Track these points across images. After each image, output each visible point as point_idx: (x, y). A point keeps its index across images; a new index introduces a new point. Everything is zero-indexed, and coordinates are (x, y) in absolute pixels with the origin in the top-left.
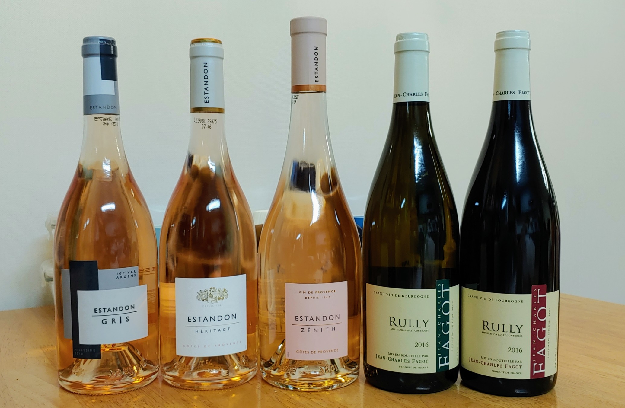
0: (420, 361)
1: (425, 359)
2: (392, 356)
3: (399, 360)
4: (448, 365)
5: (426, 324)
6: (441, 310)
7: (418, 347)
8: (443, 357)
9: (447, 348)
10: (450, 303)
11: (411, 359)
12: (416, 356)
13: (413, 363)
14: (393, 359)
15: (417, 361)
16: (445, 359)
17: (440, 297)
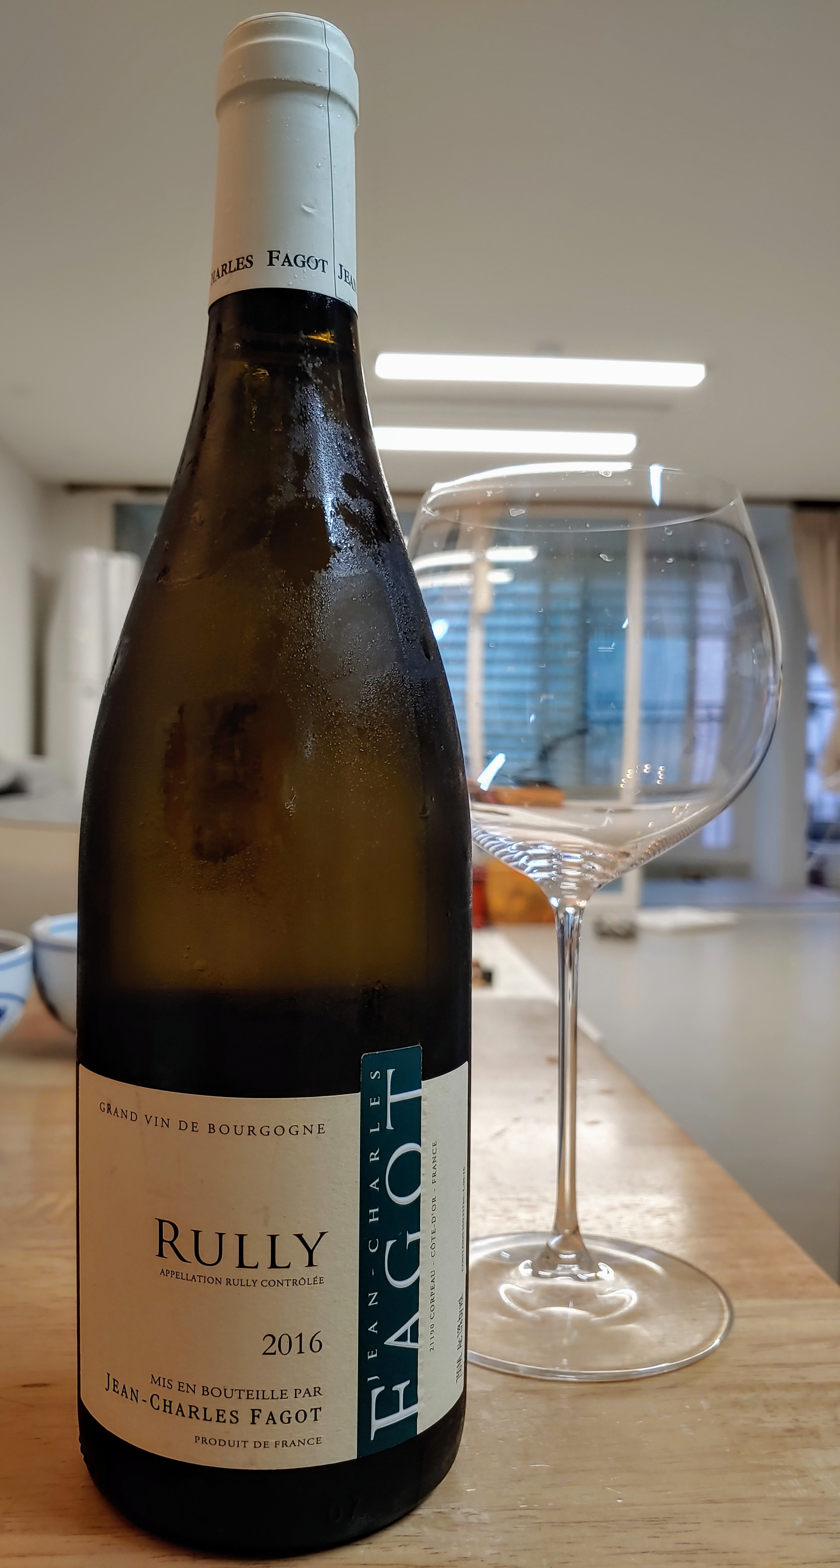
0: (286, 1415)
1: (307, 1404)
2: (164, 1393)
3: (193, 1412)
4: (414, 1418)
5: (311, 1252)
6: (381, 1184)
7: (274, 1354)
8: (389, 1388)
9: (408, 1344)
10: (424, 1150)
11: (244, 1409)
12: (268, 1394)
13: (253, 1423)
14: (168, 1406)
15: (271, 1414)
16: (397, 1392)
17: (378, 1129)
